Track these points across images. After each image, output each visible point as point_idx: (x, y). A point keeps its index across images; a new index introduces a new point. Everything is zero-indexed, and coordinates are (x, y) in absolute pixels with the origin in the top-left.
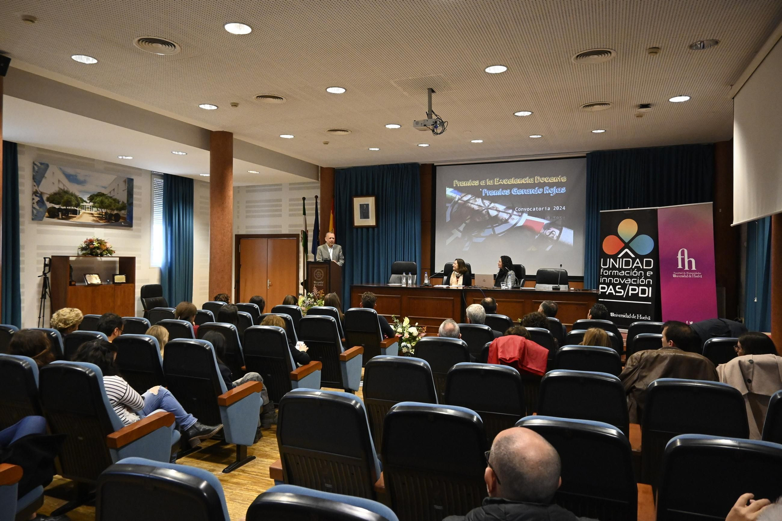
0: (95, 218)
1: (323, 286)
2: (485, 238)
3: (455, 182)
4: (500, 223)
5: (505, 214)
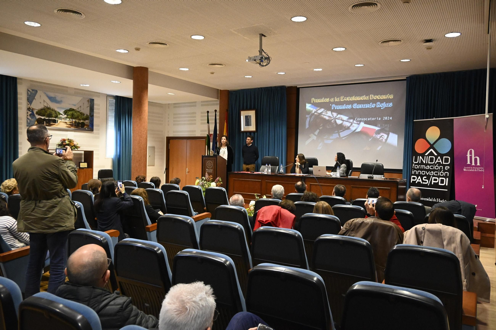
0: (68, 125)
1: (212, 172)
2: (333, 140)
3: (313, 99)
4: (344, 129)
5: (348, 123)
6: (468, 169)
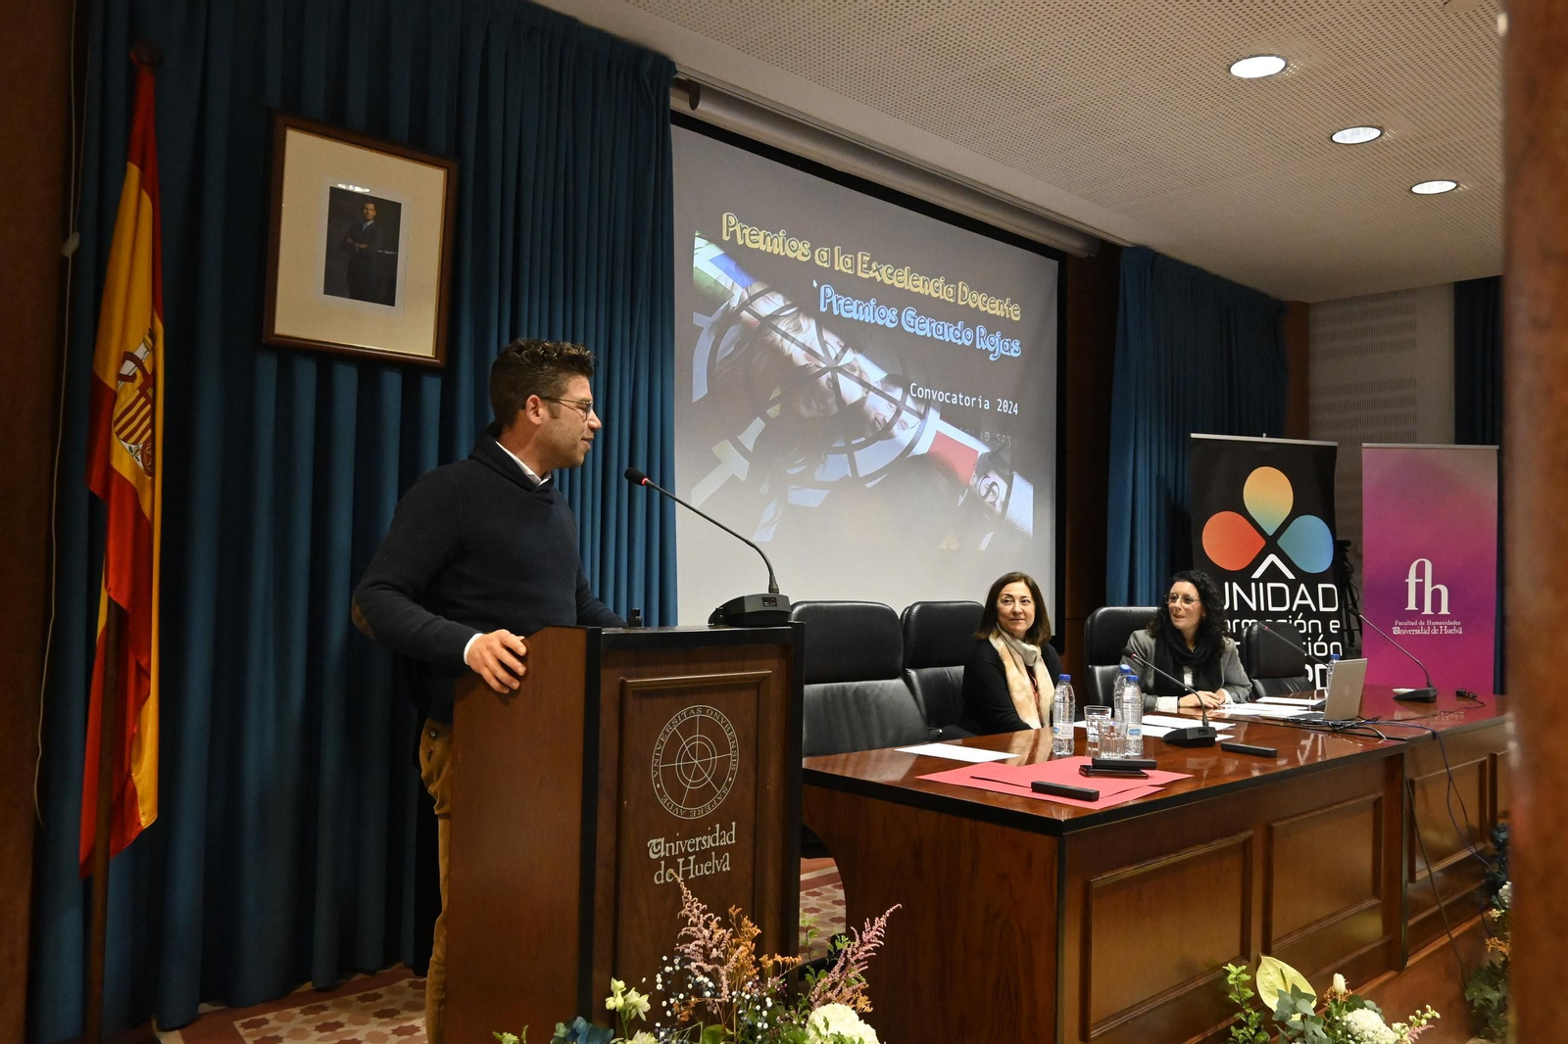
1: (729, 869)
2: (828, 491)
3: (729, 220)
4: (870, 435)
5: (885, 402)
6: (1409, 627)
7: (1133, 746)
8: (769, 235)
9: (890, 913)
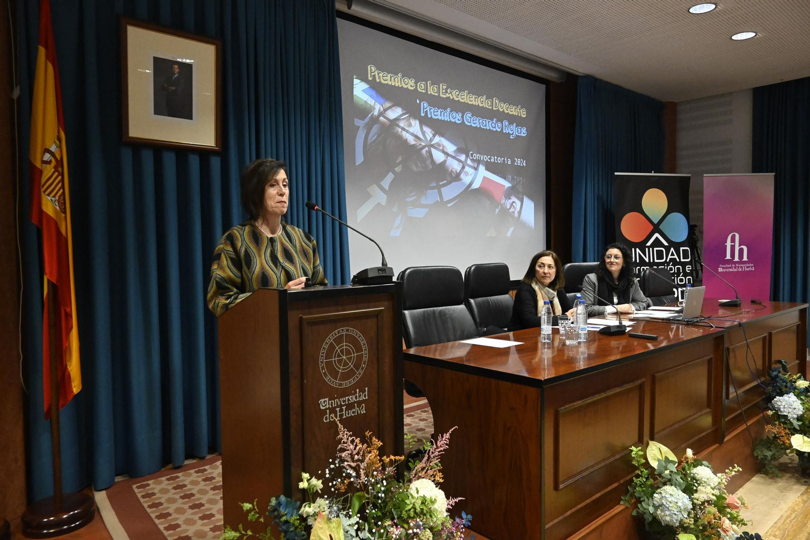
1: (364, 412)
2: (428, 209)
3: (371, 68)
4: (449, 180)
5: (456, 162)
6: (727, 268)
7: (583, 336)
8: (393, 76)
9: (452, 431)
